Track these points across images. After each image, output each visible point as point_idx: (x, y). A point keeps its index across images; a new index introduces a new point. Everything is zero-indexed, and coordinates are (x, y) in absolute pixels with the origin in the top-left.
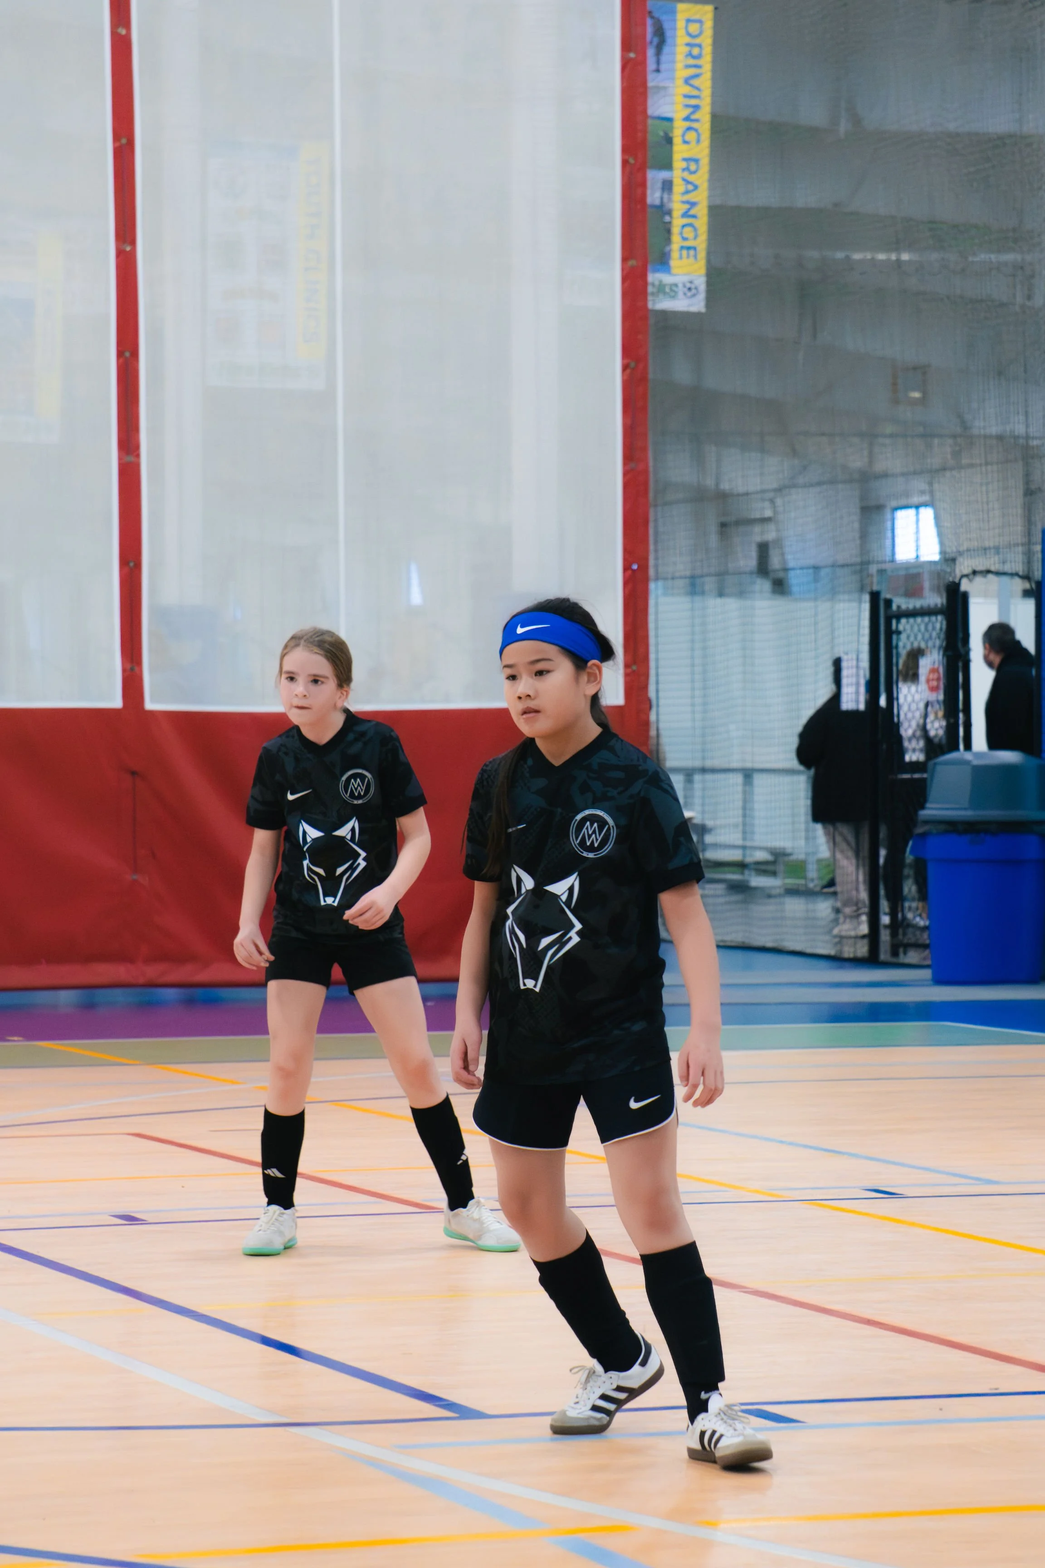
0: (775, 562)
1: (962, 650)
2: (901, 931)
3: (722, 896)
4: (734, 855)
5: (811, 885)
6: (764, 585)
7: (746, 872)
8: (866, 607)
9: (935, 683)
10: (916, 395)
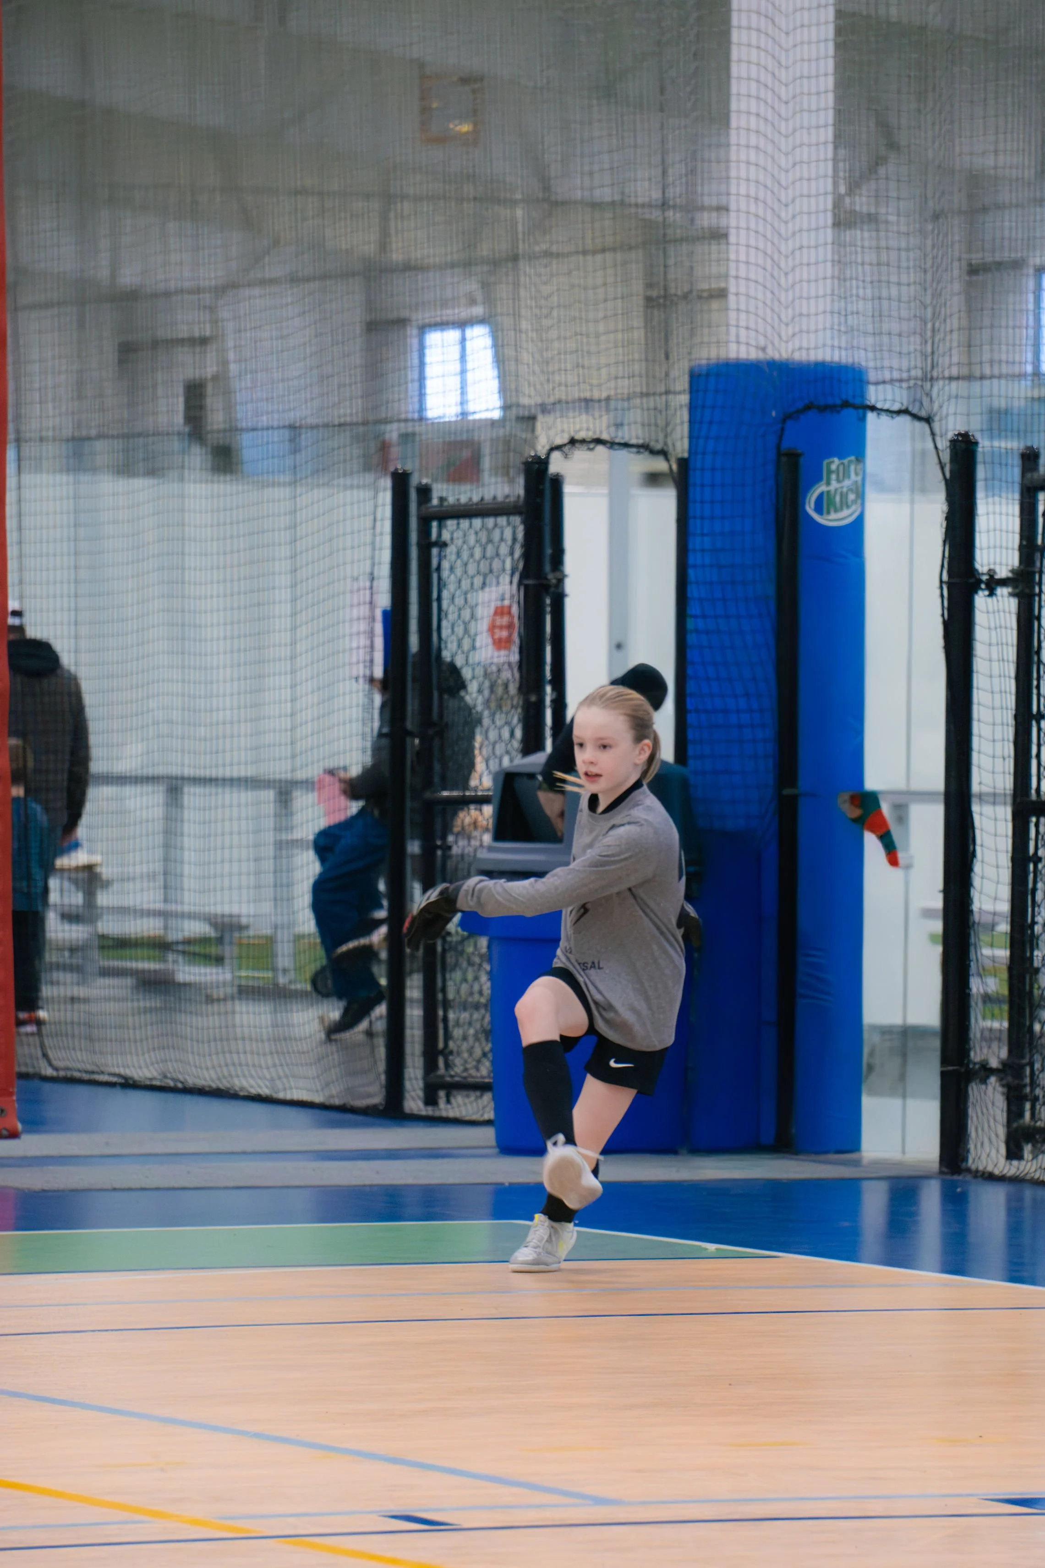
0: (216, 419)
1: (552, 577)
2: (441, 1062)
3: (124, 999)
4: (149, 927)
5: (282, 980)
6: (197, 456)
7: (171, 957)
8: (386, 498)
9: (504, 634)
10: (465, 128)
